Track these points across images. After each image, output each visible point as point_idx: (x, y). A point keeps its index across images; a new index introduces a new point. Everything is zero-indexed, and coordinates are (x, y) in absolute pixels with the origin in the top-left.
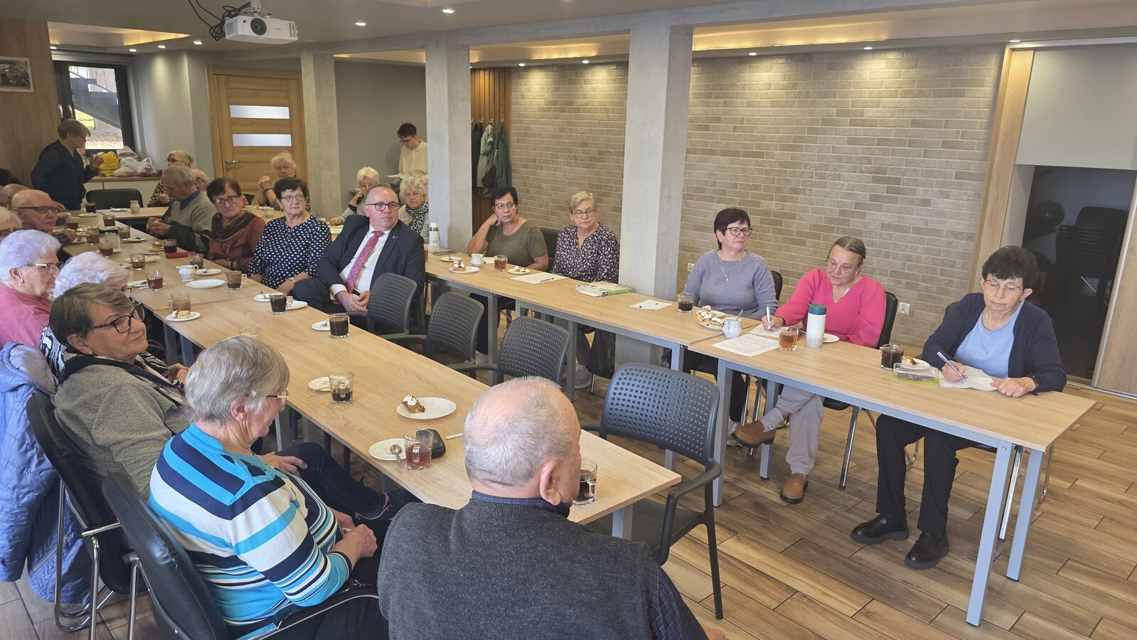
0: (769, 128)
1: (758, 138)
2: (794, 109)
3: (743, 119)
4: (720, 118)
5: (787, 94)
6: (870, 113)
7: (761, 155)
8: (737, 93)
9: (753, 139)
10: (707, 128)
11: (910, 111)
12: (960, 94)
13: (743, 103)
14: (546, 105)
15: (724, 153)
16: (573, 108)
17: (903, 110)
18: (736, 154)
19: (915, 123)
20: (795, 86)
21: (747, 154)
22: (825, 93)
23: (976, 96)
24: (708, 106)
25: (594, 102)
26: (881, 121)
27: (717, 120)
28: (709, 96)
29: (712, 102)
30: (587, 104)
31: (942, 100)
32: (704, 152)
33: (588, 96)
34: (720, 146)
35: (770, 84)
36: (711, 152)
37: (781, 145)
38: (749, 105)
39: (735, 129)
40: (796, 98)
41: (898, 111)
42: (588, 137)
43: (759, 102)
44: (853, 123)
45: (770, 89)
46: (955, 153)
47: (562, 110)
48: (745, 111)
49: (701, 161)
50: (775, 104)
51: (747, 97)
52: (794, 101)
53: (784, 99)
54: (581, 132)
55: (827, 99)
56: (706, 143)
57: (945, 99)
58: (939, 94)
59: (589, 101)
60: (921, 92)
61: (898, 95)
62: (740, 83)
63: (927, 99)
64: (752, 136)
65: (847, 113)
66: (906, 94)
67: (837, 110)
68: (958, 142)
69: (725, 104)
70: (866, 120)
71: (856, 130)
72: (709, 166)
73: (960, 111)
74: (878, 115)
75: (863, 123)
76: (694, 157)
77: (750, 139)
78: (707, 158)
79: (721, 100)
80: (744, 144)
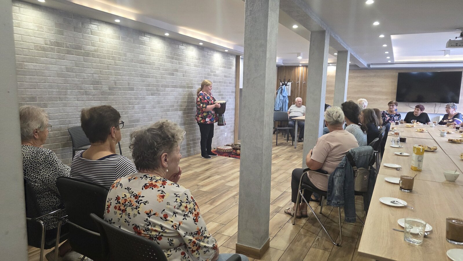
1: (191, 80)
11: (224, 72)
14: (47, 45)
16: (82, 52)
19: (225, 76)
24: (172, 64)
25: (103, 50)
27: (177, 71)
30: (96, 51)
33: (96, 45)
42: (99, 76)
47: (69, 52)
54: (92, 72)
59: (98, 49)
64: (189, 79)
70: (216, 75)
79: (178, 61)
80: (187, 83)
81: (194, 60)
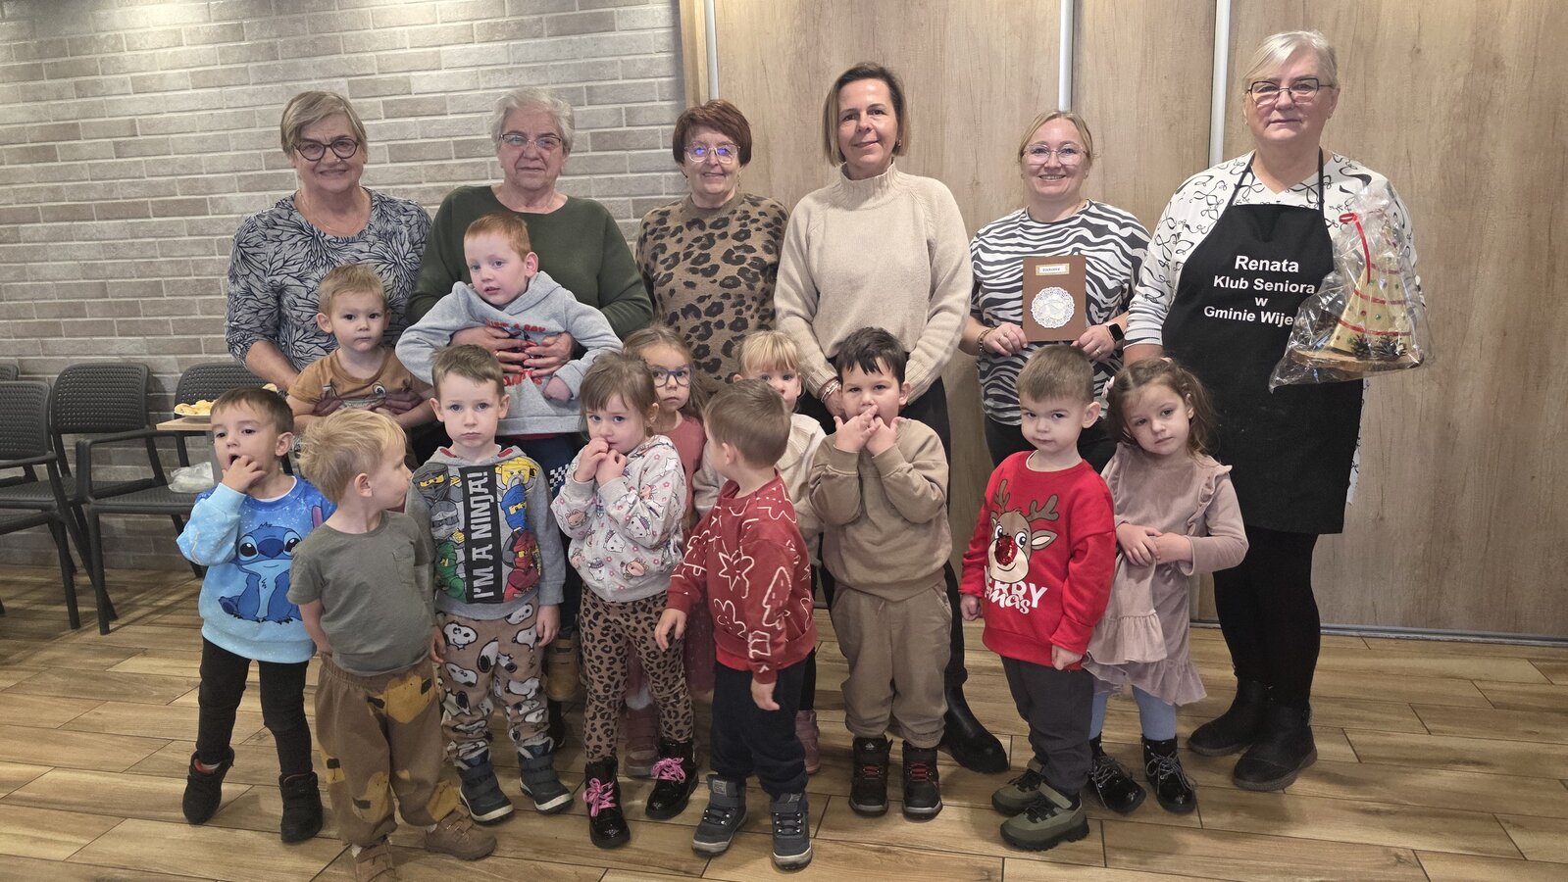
0: (203, 140)
1: (183, 166)
2: (251, 87)
3: (133, 121)
4: (75, 126)
5: (223, 53)
6: (424, 83)
7: (198, 207)
8: (102, 60)
9: (169, 169)
10: (48, 155)
11: (510, 71)
12: (604, 24)
13: (124, 83)
15: (109, 213)
17: (493, 71)
18: (136, 211)
20: (237, 33)
21: (164, 210)
22: (313, 43)
23: (638, 25)
24: (37, 100)
26: (453, 99)
27: (70, 131)
28: (34, 73)
29: (44, 87)
31: (570, 42)
32: (58, 215)
34: (93, 195)
35: (178, 33)
36: (76, 214)
37: (239, 179)
38: (140, 87)
39: (119, 150)
40: (248, 62)
41: (484, 75)
43: (161, 78)
44: (392, 111)
45: (180, 45)
46: (622, 158)
48: (133, 106)
49: (55, 237)
50: (201, 81)
51: (130, 67)
52: (246, 70)
53: (219, 67)
55: (319, 59)
56: (54, 190)
57: (575, 38)
58: (562, 29)
60: (521, 25)
61: (476, 36)
62: (103, 35)
63: (538, 41)
64: (165, 163)
65: (373, 90)
66: (491, 34)
67: (349, 82)
68: (623, 135)
69: (80, 91)
70: (418, 103)
71: (403, 127)
72: (79, 248)
73: (614, 64)
74: (442, 87)
75: (414, 109)
76: (37, 230)
77: (161, 170)
78: (69, 229)
79: (68, 81)
80: (151, 186)
81: (185, 48)
